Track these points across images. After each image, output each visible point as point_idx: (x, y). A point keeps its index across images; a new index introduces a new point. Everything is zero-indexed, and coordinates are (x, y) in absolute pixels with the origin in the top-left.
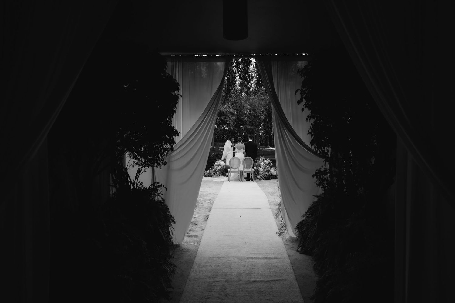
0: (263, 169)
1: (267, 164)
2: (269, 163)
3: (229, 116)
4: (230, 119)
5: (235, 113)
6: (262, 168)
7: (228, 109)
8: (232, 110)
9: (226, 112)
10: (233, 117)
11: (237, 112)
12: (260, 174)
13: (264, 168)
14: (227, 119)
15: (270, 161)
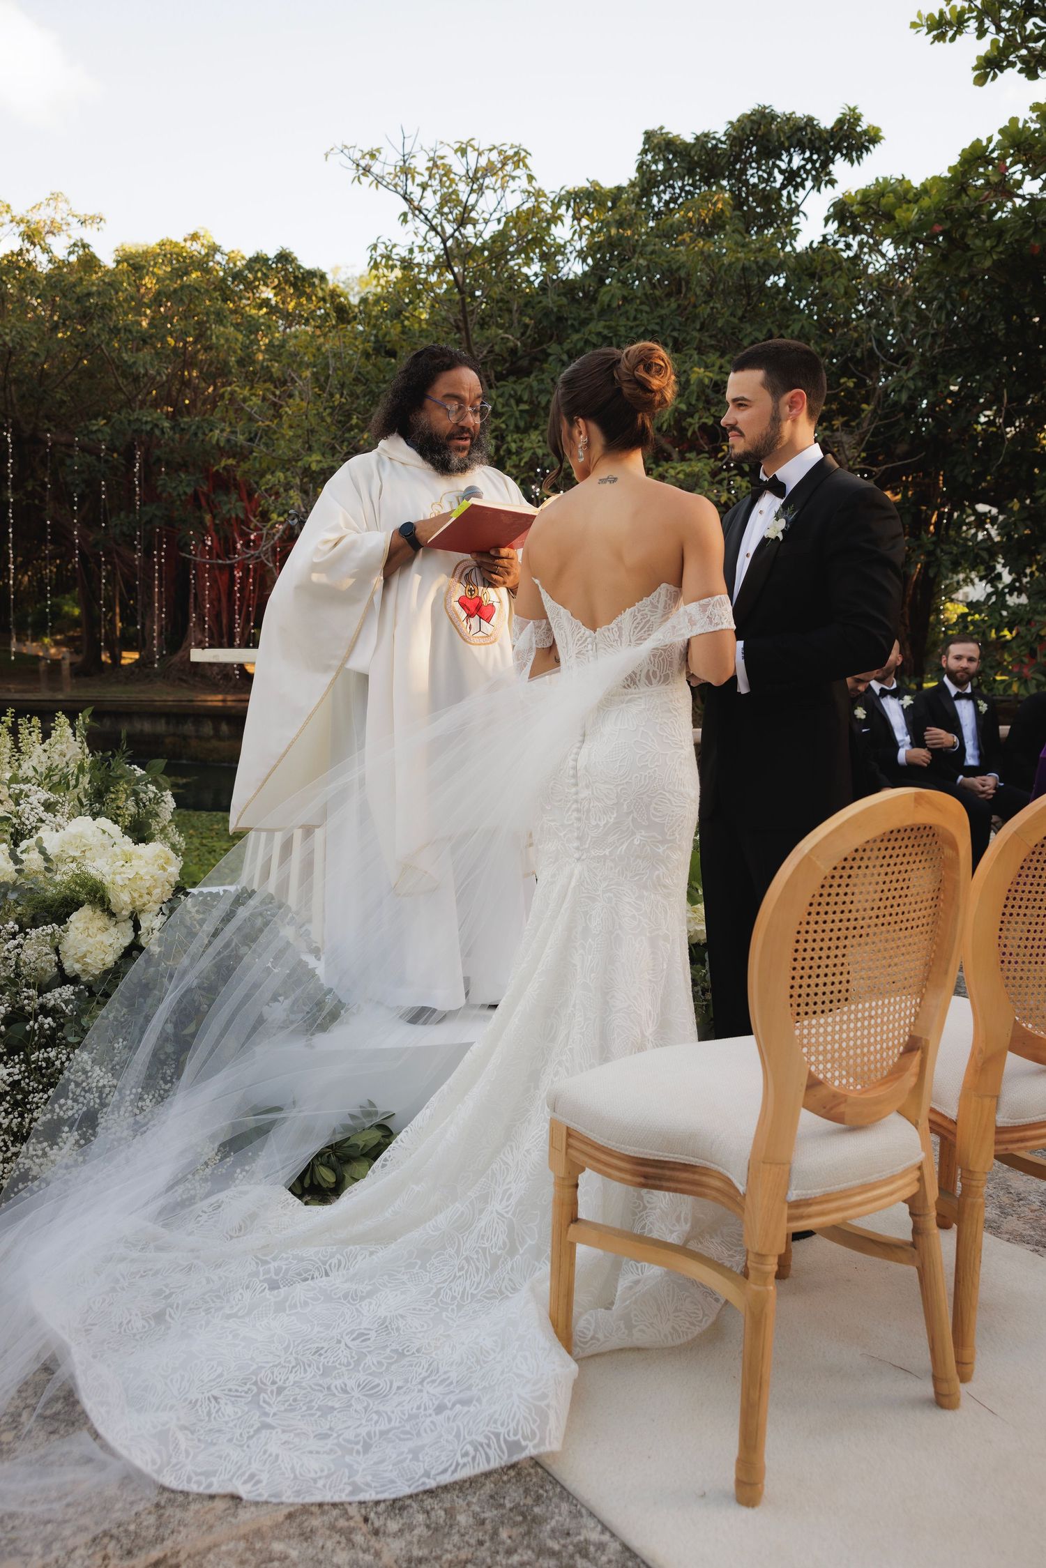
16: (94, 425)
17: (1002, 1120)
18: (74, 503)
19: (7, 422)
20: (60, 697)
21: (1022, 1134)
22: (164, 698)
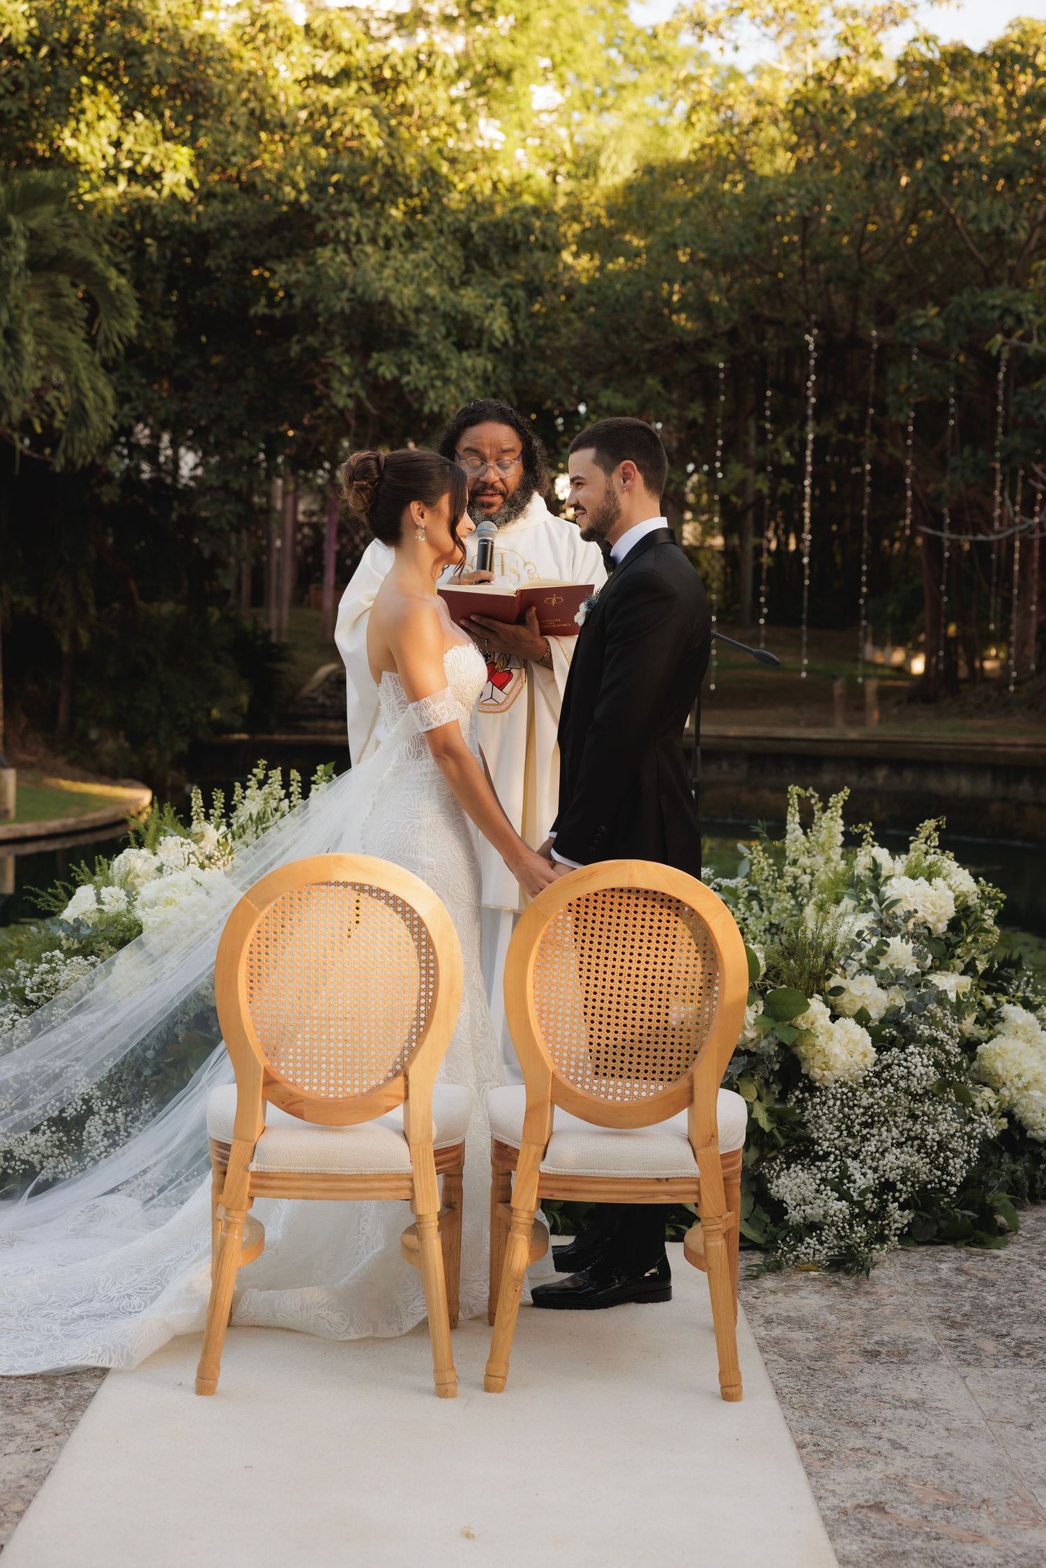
0: (881, 1044)
1: (923, 936)
2: (963, 918)
3: (443, 348)
4: (446, 380)
5: (498, 324)
6: (862, 1018)
7: (431, 291)
8: (469, 299)
9: (417, 311)
10: (480, 362)
11: (512, 320)
12: (826, 1134)
13: (892, 1017)
14: (418, 374)
15: (963, 880)
16: (920, 316)
17: (545, 1167)
18: (906, 435)
19: (809, 319)
20: (853, 734)
21: (569, 1185)
22: (1012, 740)
